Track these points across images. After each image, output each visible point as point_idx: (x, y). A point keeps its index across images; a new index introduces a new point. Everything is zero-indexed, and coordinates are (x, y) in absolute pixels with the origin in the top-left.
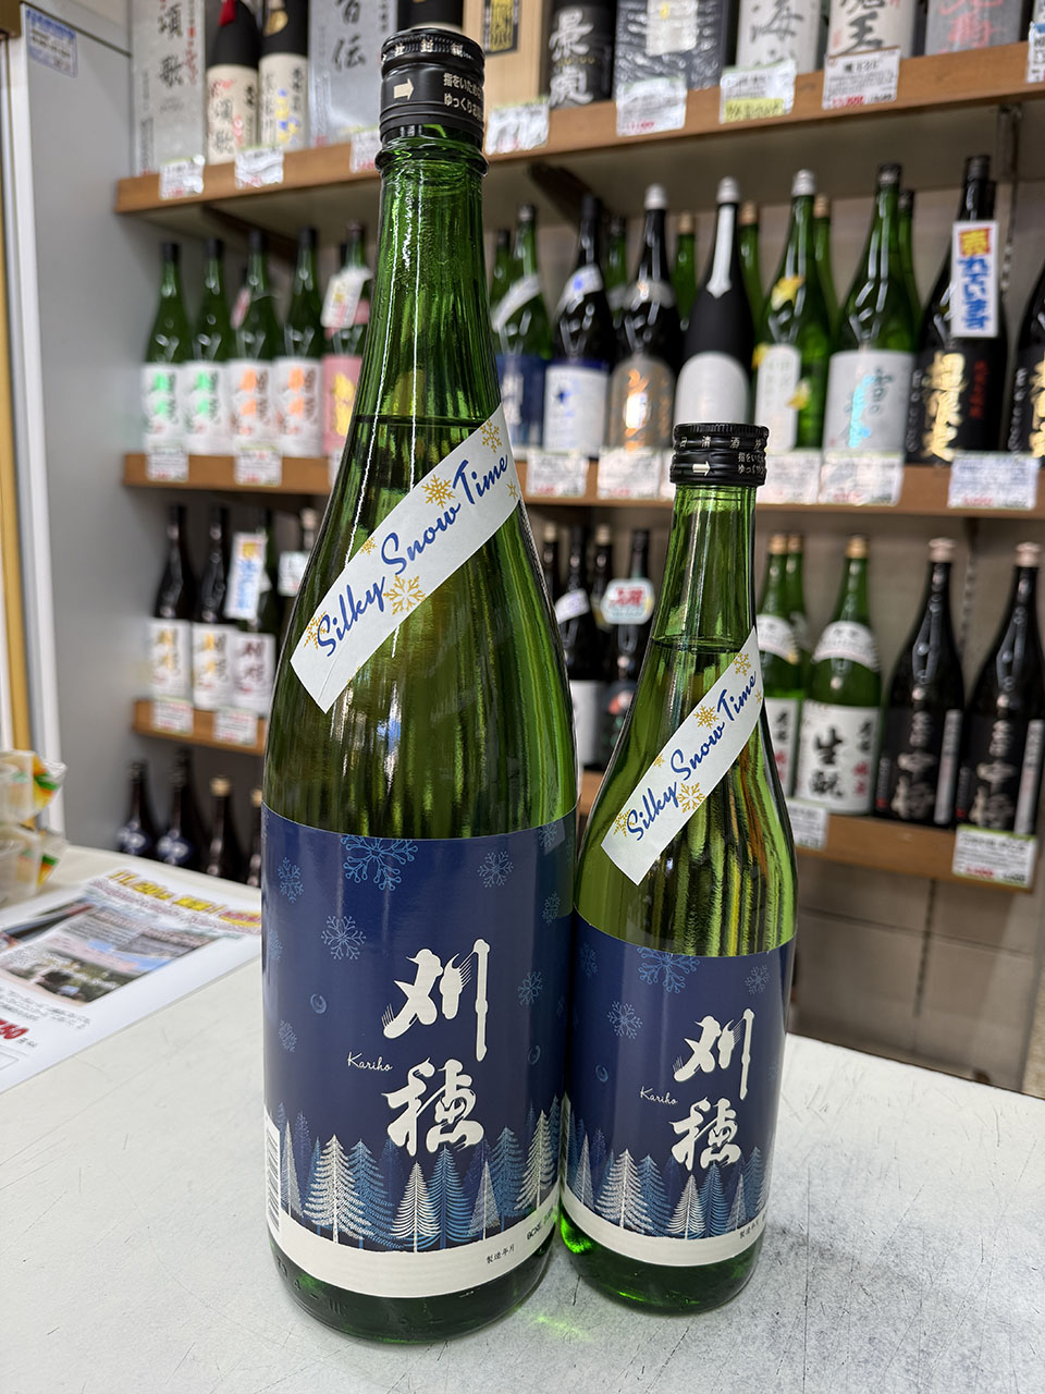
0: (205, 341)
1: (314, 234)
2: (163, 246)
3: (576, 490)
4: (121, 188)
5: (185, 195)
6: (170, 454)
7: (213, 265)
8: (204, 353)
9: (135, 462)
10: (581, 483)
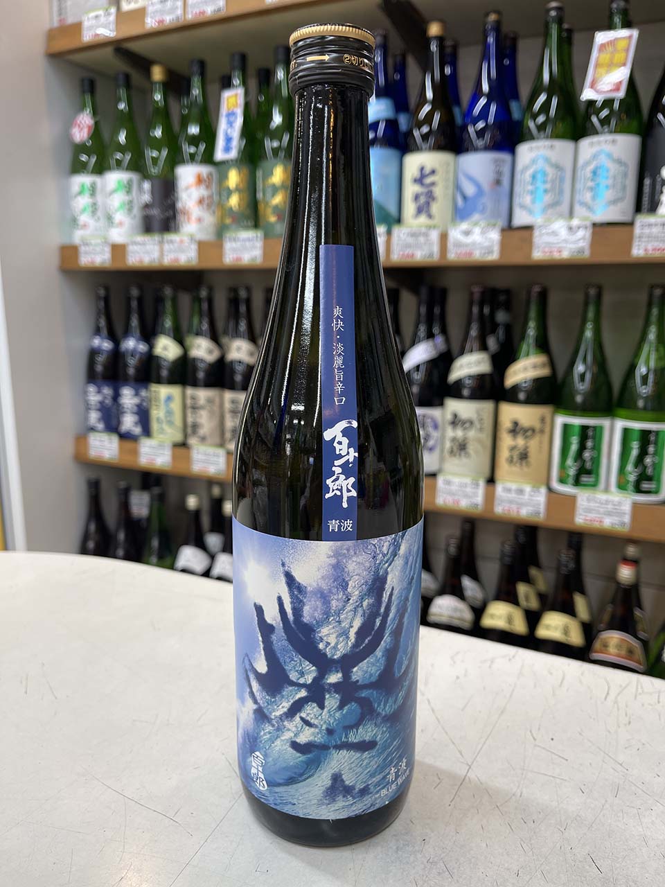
0: (119, 156)
1: (202, 64)
2: (83, 80)
3: (431, 255)
4: (52, 35)
5: (102, 37)
6: (96, 245)
7: (122, 92)
8: (119, 164)
9: (69, 252)
10: (436, 249)
